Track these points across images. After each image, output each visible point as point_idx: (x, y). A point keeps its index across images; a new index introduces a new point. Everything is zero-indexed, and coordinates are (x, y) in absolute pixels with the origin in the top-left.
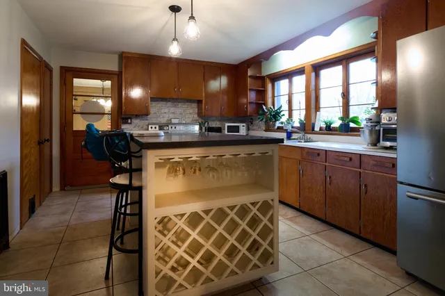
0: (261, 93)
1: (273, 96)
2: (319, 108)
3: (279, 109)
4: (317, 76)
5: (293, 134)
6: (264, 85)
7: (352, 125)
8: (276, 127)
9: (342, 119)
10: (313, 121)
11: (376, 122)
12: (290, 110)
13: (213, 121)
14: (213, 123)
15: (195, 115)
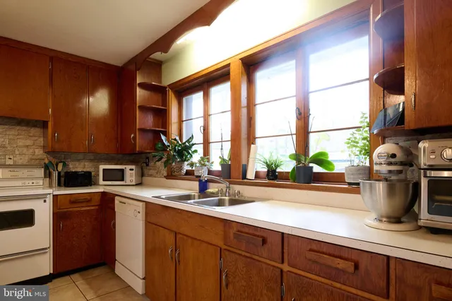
0: (161, 115)
1: (181, 121)
2: (255, 138)
3: (188, 141)
4: (251, 82)
5: (211, 185)
6: (165, 102)
7: (317, 169)
8: (184, 171)
9: (297, 157)
10: (244, 162)
11: (402, 164)
12: (206, 143)
13: (79, 160)
14: (77, 164)
15: (37, 151)
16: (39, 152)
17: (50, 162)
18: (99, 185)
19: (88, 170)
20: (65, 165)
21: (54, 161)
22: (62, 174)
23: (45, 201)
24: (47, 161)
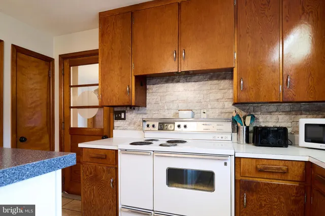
13: (270, 113)
14: (269, 116)
15: (226, 104)
16: (229, 105)
17: (238, 115)
18: (298, 146)
19: (283, 125)
20: (253, 118)
21: (242, 114)
22: (251, 129)
23: (226, 164)
24: (234, 115)
